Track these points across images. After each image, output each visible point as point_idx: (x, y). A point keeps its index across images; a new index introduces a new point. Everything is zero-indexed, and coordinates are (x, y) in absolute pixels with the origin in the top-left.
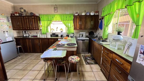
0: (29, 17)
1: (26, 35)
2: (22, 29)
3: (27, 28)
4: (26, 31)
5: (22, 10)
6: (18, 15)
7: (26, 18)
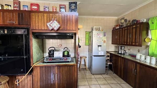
0: (129, 28)
1: (121, 52)
2: (118, 43)
3: (124, 42)
4: (122, 47)
5: (123, 21)
6: (118, 27)
7: (125, 30)
